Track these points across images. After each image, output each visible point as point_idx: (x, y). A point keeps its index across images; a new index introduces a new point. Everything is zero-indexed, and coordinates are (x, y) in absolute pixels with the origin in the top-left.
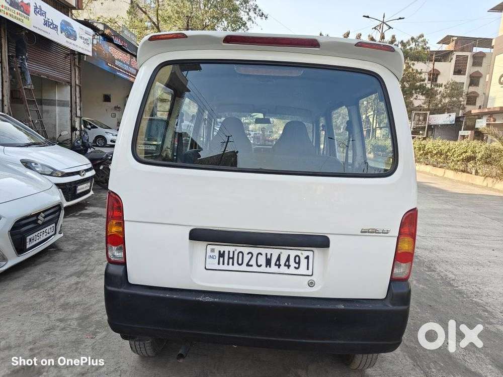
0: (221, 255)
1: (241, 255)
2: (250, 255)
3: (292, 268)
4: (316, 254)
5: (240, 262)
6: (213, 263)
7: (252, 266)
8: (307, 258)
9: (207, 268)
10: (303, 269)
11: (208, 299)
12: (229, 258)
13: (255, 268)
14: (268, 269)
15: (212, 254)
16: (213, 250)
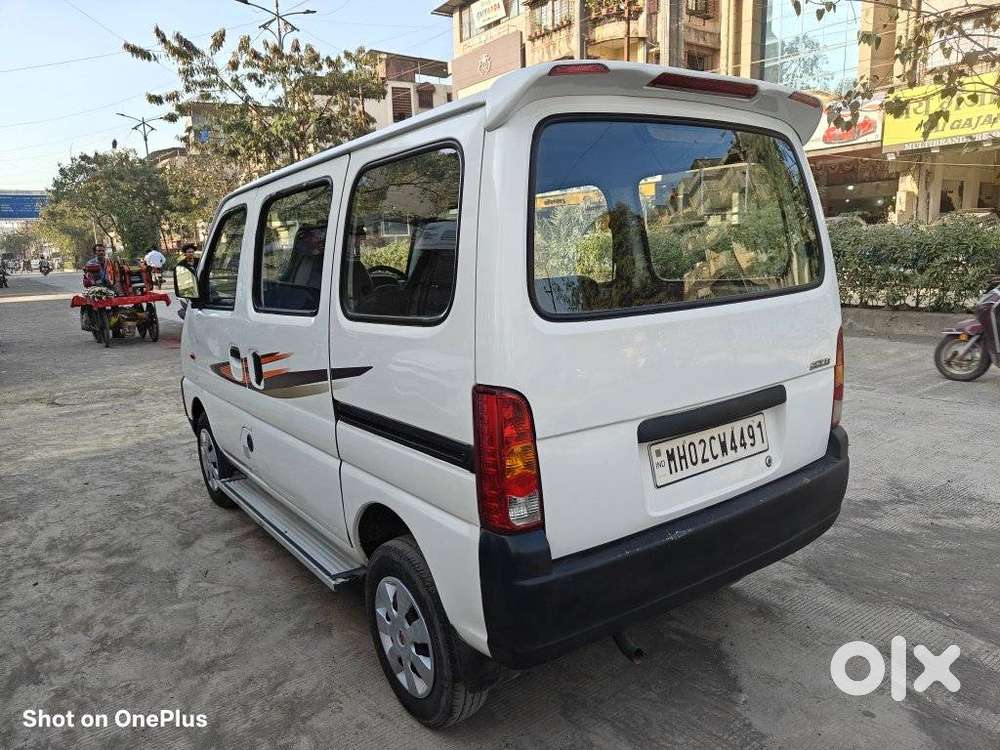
0: (671, 457)
1: (692, 447)
2: (703, 444)
3: (748, 446)
4: (767, 417)
5: (694, 460)
6: (663, 475)
7: (707, 460)
8: (759, 426)
9: (659, 484)
10: (759, 447)
11: (679, 534)
12: (681, 458)
13: (712, 463)
14: (726, 459)
15: (659, 460)
16: (658, 453)
